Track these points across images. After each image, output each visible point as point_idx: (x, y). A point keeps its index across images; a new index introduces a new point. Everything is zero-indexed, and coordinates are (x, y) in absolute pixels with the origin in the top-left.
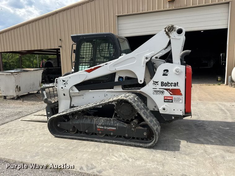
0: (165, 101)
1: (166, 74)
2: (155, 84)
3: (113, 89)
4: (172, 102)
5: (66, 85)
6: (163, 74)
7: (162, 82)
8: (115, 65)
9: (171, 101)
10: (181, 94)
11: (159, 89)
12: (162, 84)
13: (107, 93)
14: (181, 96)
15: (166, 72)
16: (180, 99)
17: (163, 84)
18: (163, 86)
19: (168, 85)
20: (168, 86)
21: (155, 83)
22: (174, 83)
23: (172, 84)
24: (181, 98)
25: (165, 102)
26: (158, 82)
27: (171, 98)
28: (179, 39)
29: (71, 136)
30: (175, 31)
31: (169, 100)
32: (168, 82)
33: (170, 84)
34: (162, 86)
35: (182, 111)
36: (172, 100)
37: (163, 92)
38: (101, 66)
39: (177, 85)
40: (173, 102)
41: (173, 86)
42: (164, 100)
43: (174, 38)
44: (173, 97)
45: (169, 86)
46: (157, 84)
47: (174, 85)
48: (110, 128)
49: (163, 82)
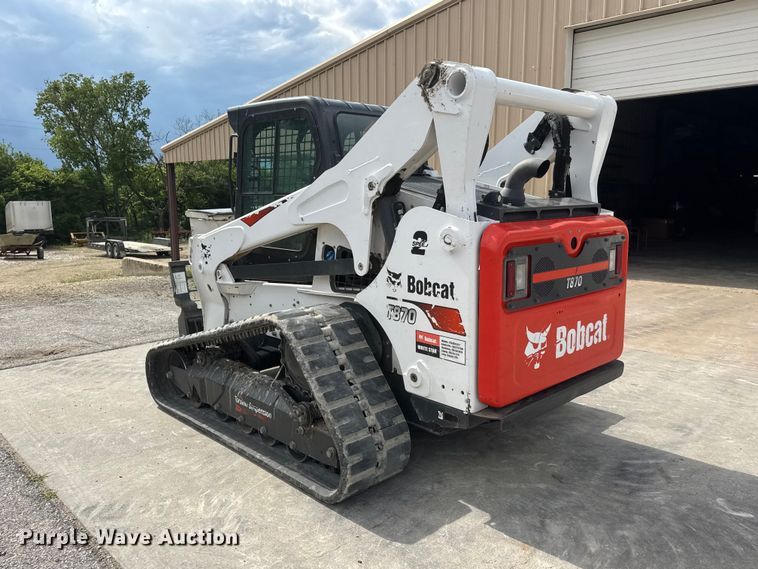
0: (419, 347)
1: (422, 248)
2: (394, 283)
3: (311, 283)
4: (437, 355)
5: (208, 260)
6: (411, 247)
7: (410, 277)
8: (303, 205)
9: (435, 351)
10: (461, 331)
11: (404, 300)
12: (409, 284)
13: (300, 298)
14: (462, 338)
15: (420, 240)
16: (456, 350)
17: (414, 285)
18: (413, 291)
19: (426, 289)
20: (426, 294)
21: (393, 279)
22: (443, 287)
23: (437, 290)
24: (462, 346)
25: (418, 351)
26: (400, 274)
27: (434, 341)
28: (458, 115)
29: (186, 412)
30: (444, 82)
31: (428, 345)
32: (426, 279)
33: (431, 289)
34: (409, 291)
35: (465, 397)
36: (438, 348)
37: (412, 315)
38: (273, 208)
39: (452, 294)
40: (441, 356)
41: (439, 295)
42: (418, 343)
43: (441, 109)
44: (441, 338)
45: (429, 294)
46: (398, 281)
47: (443, 292)
48: (259, 411)
49: (413, 278)
